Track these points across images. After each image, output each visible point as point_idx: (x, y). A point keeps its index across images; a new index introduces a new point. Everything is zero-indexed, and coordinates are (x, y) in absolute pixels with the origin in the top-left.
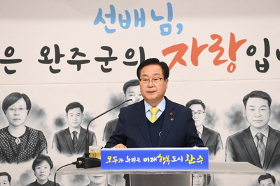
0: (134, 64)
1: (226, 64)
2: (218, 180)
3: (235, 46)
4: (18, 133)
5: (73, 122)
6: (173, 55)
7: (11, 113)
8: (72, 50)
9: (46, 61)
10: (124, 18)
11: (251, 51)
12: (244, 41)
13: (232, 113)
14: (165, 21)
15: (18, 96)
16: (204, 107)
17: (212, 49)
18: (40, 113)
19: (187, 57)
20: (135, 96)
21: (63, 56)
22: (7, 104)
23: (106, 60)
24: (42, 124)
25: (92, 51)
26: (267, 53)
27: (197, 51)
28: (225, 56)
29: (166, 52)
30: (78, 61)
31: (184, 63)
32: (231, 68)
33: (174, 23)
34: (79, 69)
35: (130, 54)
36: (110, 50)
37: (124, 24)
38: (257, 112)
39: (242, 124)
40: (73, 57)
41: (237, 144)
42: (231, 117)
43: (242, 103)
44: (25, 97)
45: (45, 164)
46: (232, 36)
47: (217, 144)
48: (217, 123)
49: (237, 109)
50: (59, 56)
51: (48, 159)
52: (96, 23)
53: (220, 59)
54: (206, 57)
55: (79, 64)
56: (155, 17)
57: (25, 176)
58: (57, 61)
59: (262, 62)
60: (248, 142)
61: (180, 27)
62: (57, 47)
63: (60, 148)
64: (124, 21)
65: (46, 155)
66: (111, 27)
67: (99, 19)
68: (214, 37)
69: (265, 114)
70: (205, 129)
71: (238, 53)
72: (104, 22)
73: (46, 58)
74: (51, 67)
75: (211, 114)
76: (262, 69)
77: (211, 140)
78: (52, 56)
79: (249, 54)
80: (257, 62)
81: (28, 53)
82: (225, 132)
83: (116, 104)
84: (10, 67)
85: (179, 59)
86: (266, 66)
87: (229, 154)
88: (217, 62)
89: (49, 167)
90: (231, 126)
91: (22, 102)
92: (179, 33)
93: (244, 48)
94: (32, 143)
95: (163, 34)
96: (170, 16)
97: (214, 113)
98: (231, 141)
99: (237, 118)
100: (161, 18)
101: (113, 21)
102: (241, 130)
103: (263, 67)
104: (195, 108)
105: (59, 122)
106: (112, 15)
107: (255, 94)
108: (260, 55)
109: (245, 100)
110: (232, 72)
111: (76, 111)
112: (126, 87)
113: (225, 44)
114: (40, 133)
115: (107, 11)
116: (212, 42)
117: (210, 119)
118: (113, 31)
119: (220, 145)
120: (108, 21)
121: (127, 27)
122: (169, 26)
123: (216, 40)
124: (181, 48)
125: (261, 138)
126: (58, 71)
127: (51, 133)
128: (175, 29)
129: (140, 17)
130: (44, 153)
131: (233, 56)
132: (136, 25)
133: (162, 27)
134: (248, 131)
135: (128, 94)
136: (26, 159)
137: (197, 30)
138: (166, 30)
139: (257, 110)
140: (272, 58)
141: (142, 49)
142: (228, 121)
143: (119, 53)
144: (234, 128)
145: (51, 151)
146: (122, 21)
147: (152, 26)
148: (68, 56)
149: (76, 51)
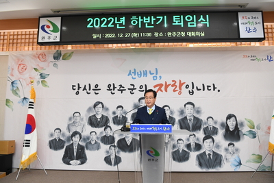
0: (143, 91)
1: (178, 91)
3: (181, 85)
4: (99, 117)
5: (119, 113)
6: (157, 88)
7: (96, 109)
8: (119, 86)
9: (110, 90)
11: (187, 87)
12: (185, 83)
13: (180, 110)
14: (155, 75)
15: (99, 103)
16: (169, 108)
17: (173, 86)
18: (107, 109)
19: (163, 88)
20: (143, 104)
21: (116, 88)
22: (95, 106)
23: (132, 89)
24: (108, 114)
25: (127, 86)
26: (193, 88)
27: (167, 86)
28: (178, 88)
29: (155, 87)
30: (122, 90)
31: (162, 91)
32: (180, 93)
33: (158, 76)
34: (122, 93)
35: (141, 87)
36: (134, 85)
38: (189, 110)
39: (184, 115)
40: (120, 88)
41: (182, 122)
44: (102, 103)
45: (109, 128)
46: (180, 81)
47: (174, 123)
48: (174, 114)
49: (182, 109)
50: (114, 88)
51: (110, 127)
52: (128, 75)
53: (176, 89)
54: (170, 89)
55: (122, 91)
56: (151, 74)
57: (101, 133)
58: (114, 90)
59: (191, 91)
60: (186, 121)
61: (160, 77)
62: (114, 85)
63: (114, 123)
66: (134, 77)
67: (130, 74)
68: (173, 81)
69: (192, 111)
70: (170, 117)
71: (182, 87)
74: (111, 92)
77: (172, 121)
78: (112, 88)
79: (186, 88)
80: (189, 91)
81: (103, 87)
82: (177, 118)
83: (136, 106)
84: (97, 92)
85: (160, 89)
86: (193, 92)
88: (174, 91)
89: (110, 130)
90: (180, 116)
91: (100, 105)
92: (160, 79)
93: (184, 85)
94: (104, 121)
95: (154, 80)
96: (157, 74)
97: (173, 110)
98: (179, 121)
99: (182, 112)
100: (153, 74)
101: (135, 75)
103: (192, 93)
104: (166, 108)
105: (114, 113)
106: (135, 73)
107: (188, 103)
108: (190, 88)
109: (185, 106)
110: (180, 95)
111: (120, 109)
112: (139, 100)
113: (177, 84)
114: (107, 117)
115: (133, 71)
116: (172, 83)
117: (172, 113)
120: (133, 74)
121: (140, 77)
124: (161, 85)
125: (190, 120)
126: (114, 93)
127: (111, 117)
128: (158, 78)
129: (145, 74)
130: (108, 124)
131: (180, 89)
132: (144, 76)
133: (153, 77)
134: (186, 117)
136: (102, 127)
137: (167, 78)
138: (155, 78)
140: (195, 90)
141: (146, 85)
142: (179, 113)
143: (137, 87)
145: (111, 124)
146: (138, 75)
147: (150, 77)
148: (118, 88)
149: (121, 86)
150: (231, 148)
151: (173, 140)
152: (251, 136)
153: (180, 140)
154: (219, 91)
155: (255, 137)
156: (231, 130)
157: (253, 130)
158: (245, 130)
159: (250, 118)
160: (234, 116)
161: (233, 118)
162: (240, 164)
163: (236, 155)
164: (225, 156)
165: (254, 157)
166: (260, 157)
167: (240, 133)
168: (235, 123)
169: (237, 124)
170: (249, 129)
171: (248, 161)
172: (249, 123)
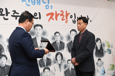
0: (37, 18)
1: (65, 20)
2: (65, 58)
3: (67, 15)
6: (50, 16)
8: (13, 11)
9: (2, 15)
10: (33, 1)
11: (71, 17)
12: (69, 13)
13: (67, 36)
14: (47, 4)
16: (60, 34)
17: (62, 15)
19: (54, 17)
21: (9, 13)
24: (1, 41)
26: (75, 18)
27: (57, 15)
28: (65, 18)
29: (48, 15)
31: (53, 19)
32: (66, 22)
33: (50, 5)
34: (16, 19)
35: (36, 15)
37: (33, 3)
39: (70, 39)
40: (14, 14)
41: (69, 46)
42: (67, 37)
43: (70, 33)
45: (4, 58)
46: (66, 11)
47: (64, 46)
48: (63, 39)
49: (69, 35)
50: (7, 13)
51: (5, 56)
52: (22, 1)
53: (63, 19)
54: (60, 18)
55: (16, 17)
58: (7, 15)
59: (74, 21)
62: (6, 9)
64: (33, 2)
65: (4, 54)
66: (28, 3)
68: (61, 11)
70: (60, 41)
71: (68, 17)
72: (26, 2)
73: (2, 13)
74: (4, 17)
75: (62, 36)
76: (74, 22)
77: (62, 45)
80: (73, 20)
82: (66, 42)
86: (75, 21)
87: (67, 49)
89: (5, 59)
90: (67, 40)
92: (51, 9)
95: (47, 8)
96: (48, 3)
97: (63, 36)
100: (46, 3)
101: (29, 2)
102: (70, 41)
108: (73, 18)
109: (70, 32)
110: (67, 23)
113: (64, 14)
116: (61, 13)
117: (62, 38)
118: (29, 5)
119: (65, 46)
121: (34, 4)
122: (48, 6)
123: (62, 12)
124: (52, 14)
126: (7, 19)
128: (50, 7)
130: (3, 53)
131: (67, 18)
132: (37, 4)
133: (46, 6)
135: (35, 30)
137: (57, 8)
138: (47, 7)
139: (74, 35)
141: (39, 13)
144: (68, 41)
146: (32, 2)
147: (43, 5)
148: (12, 13)
149: (15, 12)
150: (99, 62)
151: (64, 61)
152: (109, 52)
153: (69, 60)
154: (91, 21)
155: (110, 53)
156: (99, 49)
157: (109, 48)
158: (105, 48)
159: (107, 40)
160: (100, 39)
161: (99, 41)
162: (105, 72)
163: (102, 67)
164: (97, 68)
165: (111, 67)
166: (113, 66)
167: (103, 51)
168: (100, 44)
169: (101, 45)
170: (108, 48)
171: (108, 70)
172: (107, 44)
